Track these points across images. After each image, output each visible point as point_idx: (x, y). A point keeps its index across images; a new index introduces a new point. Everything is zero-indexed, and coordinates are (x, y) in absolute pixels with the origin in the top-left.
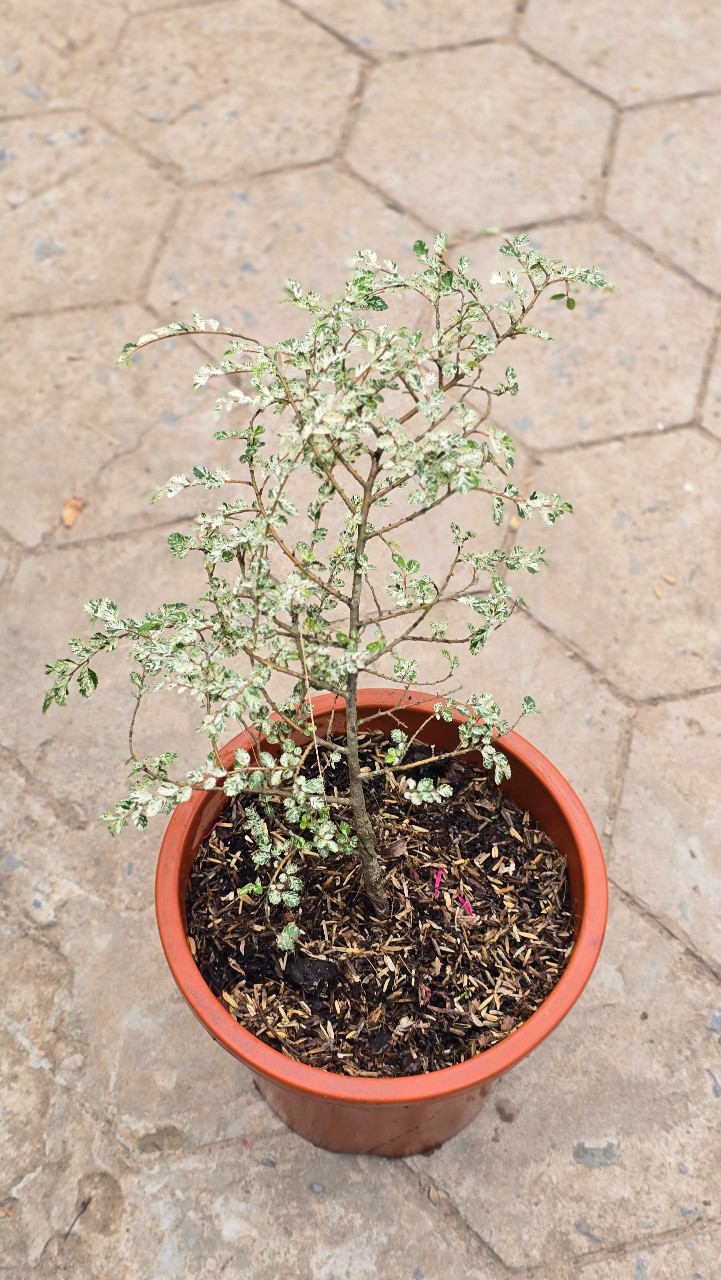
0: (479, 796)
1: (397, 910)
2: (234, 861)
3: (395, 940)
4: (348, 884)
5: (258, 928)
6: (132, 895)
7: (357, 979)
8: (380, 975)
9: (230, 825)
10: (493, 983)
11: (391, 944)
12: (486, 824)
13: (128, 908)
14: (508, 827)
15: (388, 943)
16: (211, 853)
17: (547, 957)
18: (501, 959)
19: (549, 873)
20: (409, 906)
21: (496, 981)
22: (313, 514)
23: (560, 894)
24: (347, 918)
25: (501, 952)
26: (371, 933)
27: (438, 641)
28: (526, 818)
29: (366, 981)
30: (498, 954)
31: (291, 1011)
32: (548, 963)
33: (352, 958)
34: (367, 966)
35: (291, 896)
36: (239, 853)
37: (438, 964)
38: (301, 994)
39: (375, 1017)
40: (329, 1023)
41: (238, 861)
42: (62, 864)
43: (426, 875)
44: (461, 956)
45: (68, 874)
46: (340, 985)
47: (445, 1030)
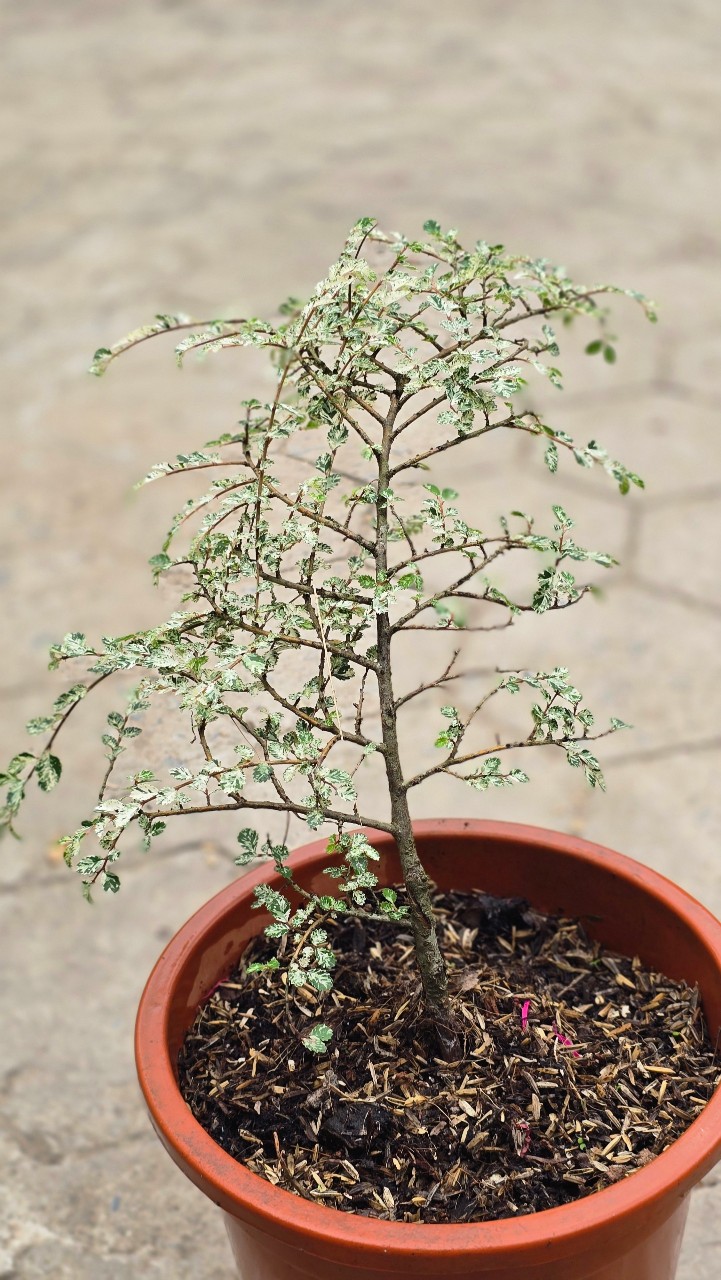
0: (568, 946)
1: (472, 1046)
2: (245, 1020)
3: (472, 1082)
4: (400, 1018)
5: (279, 1090)
6: (118, 1235)
7: (422, 1131)
8: (455, 1122)
9: (239, 987)
10: (619, 1125)
11: (467, 1087)
12: (582, 976)
13: (113, 1251)
14: (613, 976)
15: (463, 1086)
16: (214, 1015)
17: (690, 1091)
18: (626, 1098)
19: (676, 1005)
20: (488, 1039)
21: (622, 1124)
22: (322, 465)
23: (697, 1026)
24: (403, 1061)
25: (624, 1088)
26: (438, 1079)
27: (489, 599)
28: (636, 963)
29: (435, 1131)
30: (620, 1091)
31: (328, 1176)
32: (692, 1098)
33: (414, 1109)
34: (436, 1113)
35: (320, 977)
36: (250, 1012)
37: (536, 1106)
38: (343, 1153)
39: (454, 1177)
40: (386, 1190)
41: (250, 1019)
42: (26, 1203)
43: (507, 1007)
44: (568, 1097)
45: (33, 1215)
46: (399, 1135)
47: (556, 1178)
